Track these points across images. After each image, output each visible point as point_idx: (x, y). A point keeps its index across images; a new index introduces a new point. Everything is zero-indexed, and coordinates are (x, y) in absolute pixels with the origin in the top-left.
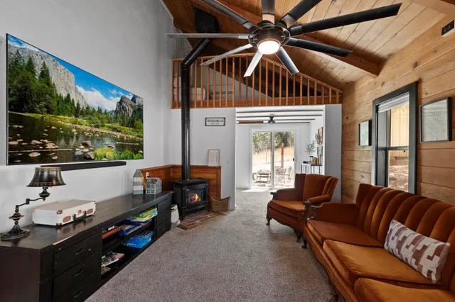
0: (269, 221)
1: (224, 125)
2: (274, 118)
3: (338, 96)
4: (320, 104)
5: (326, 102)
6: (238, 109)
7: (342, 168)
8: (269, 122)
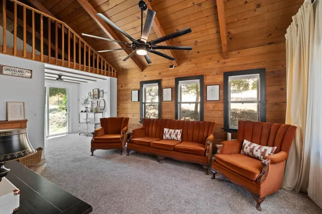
0: (92, 152)
1: (31, 77)
2: (62, 77)
3: (116, 74)
4: (107, 75)
5: (111, 76)
6: (46, 65)
7: (118, 113)
8: (58, 79)
